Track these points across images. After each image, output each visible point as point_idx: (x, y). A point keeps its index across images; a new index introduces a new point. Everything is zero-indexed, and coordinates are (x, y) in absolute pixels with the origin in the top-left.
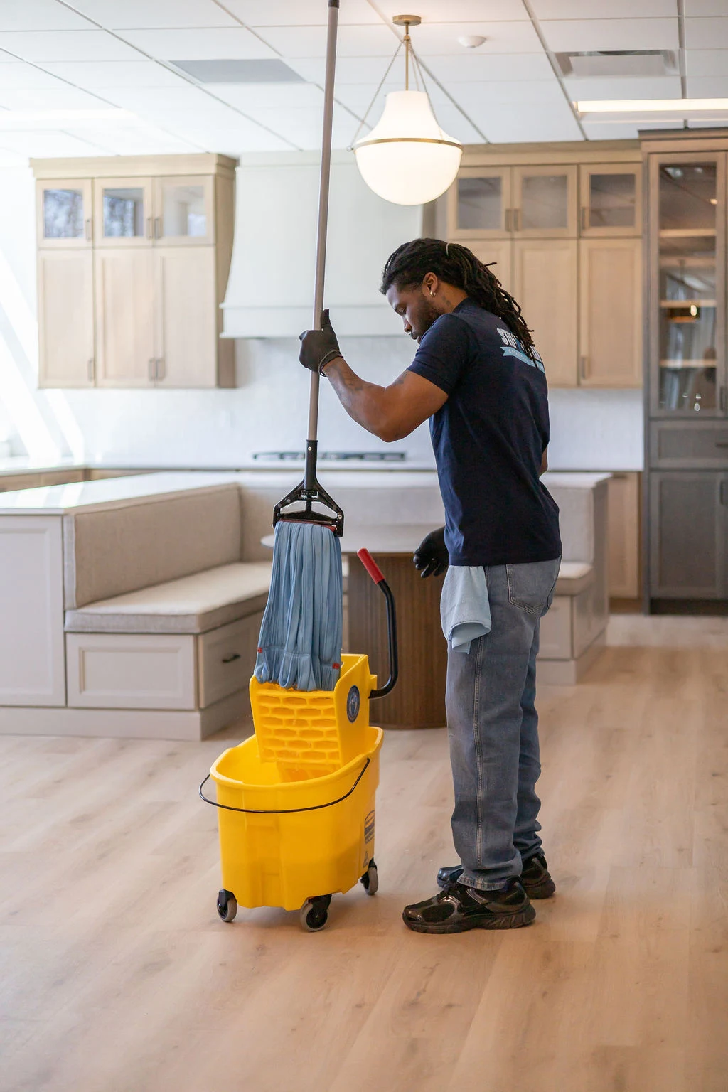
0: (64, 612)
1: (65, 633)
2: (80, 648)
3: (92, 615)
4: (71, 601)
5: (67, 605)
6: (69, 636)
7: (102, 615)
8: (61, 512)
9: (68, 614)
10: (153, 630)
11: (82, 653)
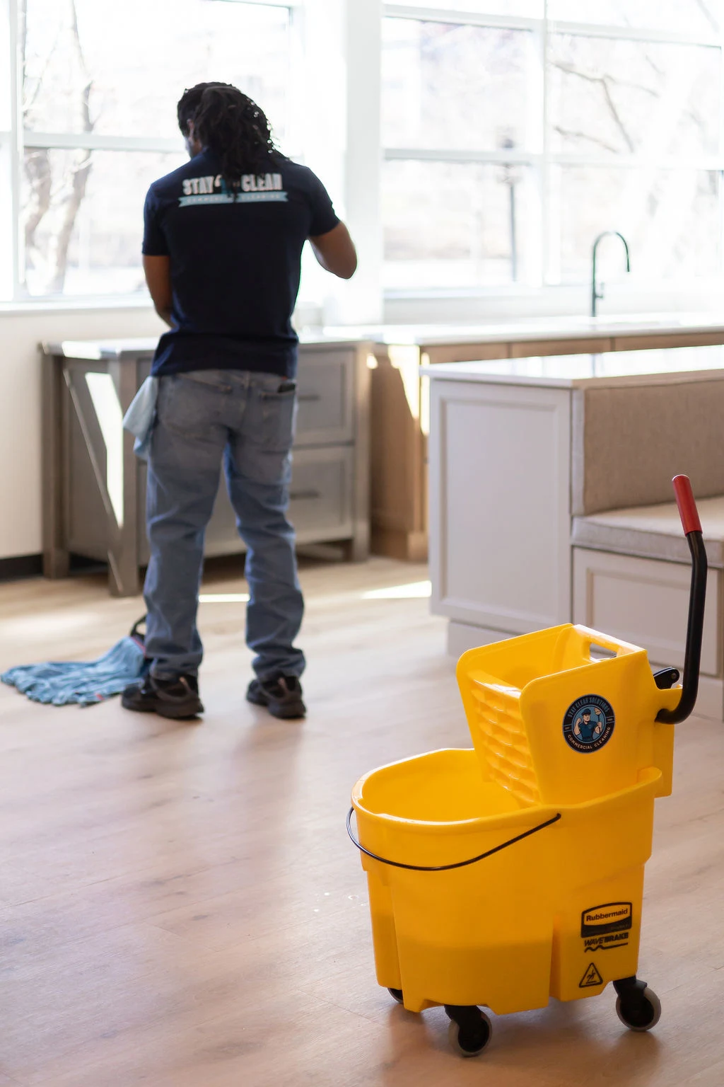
0: (572, 519)
1: (573, 547)
2: (588, 570)
3: (601, 526)
4: (578, 506)
5: (575, 510)
6: (577, 551)
7: (611, 528)
8: (569, 385)
9: (576, 521)
10: (669, 557)
11: (591, 575)
